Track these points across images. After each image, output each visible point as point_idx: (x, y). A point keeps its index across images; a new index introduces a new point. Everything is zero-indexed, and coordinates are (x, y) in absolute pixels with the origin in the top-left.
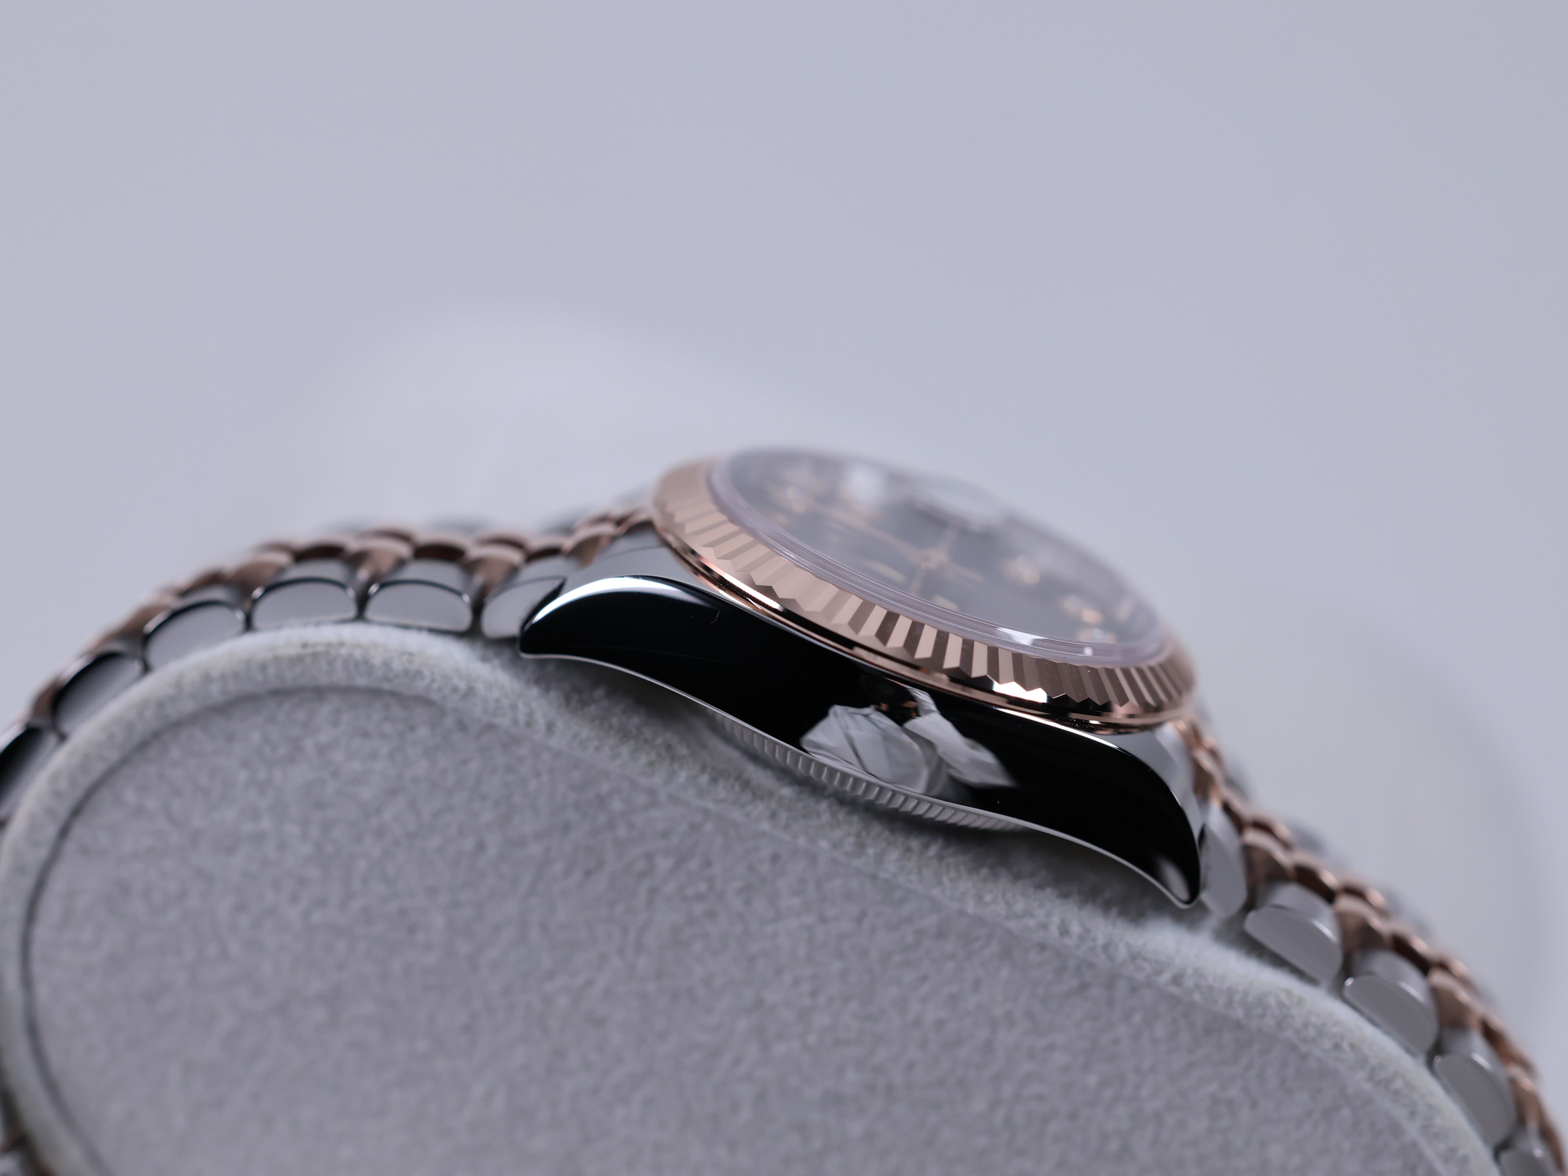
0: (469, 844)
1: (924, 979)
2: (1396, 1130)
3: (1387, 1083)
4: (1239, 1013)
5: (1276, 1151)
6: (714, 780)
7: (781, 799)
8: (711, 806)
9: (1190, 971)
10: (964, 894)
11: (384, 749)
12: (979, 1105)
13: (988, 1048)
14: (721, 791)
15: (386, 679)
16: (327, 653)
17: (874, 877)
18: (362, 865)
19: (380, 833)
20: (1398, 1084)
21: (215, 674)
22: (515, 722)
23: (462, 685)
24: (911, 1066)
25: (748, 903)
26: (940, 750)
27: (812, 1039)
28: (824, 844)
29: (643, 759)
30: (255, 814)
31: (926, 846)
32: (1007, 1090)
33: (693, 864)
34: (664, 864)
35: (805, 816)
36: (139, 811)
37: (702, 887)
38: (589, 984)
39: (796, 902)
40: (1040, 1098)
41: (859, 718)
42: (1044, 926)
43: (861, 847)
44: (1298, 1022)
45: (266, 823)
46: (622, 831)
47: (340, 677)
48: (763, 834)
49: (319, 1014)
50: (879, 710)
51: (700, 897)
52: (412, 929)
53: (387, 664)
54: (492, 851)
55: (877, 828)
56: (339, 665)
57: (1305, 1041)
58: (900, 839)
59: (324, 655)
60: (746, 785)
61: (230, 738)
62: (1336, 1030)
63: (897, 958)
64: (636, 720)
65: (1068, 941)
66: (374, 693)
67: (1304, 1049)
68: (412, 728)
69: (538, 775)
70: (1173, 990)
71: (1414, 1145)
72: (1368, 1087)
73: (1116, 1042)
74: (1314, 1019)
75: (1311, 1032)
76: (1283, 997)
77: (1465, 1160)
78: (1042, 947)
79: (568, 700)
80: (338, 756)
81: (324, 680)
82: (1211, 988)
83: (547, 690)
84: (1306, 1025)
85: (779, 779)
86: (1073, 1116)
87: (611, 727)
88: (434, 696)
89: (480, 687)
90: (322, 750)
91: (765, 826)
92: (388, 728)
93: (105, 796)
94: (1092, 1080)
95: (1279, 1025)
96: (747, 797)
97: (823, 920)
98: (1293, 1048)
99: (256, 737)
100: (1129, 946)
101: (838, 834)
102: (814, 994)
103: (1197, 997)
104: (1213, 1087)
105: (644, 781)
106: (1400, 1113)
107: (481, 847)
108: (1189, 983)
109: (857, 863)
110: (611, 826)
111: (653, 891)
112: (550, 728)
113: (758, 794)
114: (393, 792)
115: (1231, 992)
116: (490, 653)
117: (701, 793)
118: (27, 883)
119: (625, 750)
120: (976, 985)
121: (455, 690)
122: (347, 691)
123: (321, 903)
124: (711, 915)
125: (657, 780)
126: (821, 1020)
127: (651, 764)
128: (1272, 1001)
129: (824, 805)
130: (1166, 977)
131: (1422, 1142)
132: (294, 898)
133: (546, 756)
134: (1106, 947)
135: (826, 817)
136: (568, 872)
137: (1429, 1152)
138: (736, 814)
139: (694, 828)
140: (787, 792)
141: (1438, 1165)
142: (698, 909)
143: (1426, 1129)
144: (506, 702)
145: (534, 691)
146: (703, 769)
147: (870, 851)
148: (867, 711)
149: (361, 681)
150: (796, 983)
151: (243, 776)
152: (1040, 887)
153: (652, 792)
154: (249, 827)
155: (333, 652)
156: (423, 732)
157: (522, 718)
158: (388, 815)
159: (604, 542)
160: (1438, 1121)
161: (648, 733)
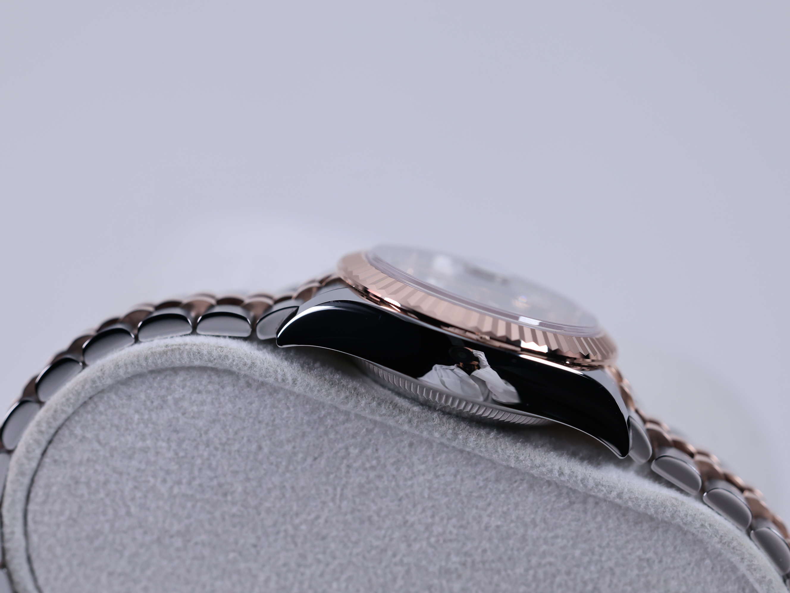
0: (254, 447)
1: (489, 504)
2: (734, 569)
3: (729, 544)
4: (651, 511)
5: (673, 584)
6: (379, 404)
7: (414, 412)
8: (378, 418)
9: (626, 490)
10: (509, 457)
11: (209, 400)
12: (520, 570)
13: (524, 539)
14: (383, 410)
15: (210, 361)
16: (179, 349)
17: (462, 451)
18: (199, 461)
19: (208, 445)
20: (735, 543)
21: (121, 363)
22: (276, 379)
23: (249, 362)
24: (484, 551)
25: (398, 469)
26: (489, 386)
27: (433, 540)
28: (437, 435)
29: (343, 395)
30: (143, 438)
31: (489, 433)
32: (534, 561)
33: (369, 451)
34: (354, 451)
35: (426, 421)
36: (83, 439)
37: (374, 462)
38: (318, 517)
39: (422, 467)
40: (551, 564)
41: (448, 371)
42: (551, 471)
43: (456, 434)
44: (682, 514)
45: (149, 442)
46: (332, 436)
47: (186, 361)
48: (406, 432)
49: (178, 542)
50: (458, 367)
51: (373, 468)
52: (225, 495)
53: (210, 353)
54: (266, 450)
55: (463, 425)
56: (185, 355)
57: (685, 524)
58: (475, 430)
59: (178, 349)
60: (395, 406)
61: (130, 397)
62: (701, 517)
63: (475, 494)
64: (337, 376)
65: (563, 478)
66: (203, 369)
67: (686, 528)
68: (223, 387)
69: (288, 408)
70: (618, 501)
71: (744, 576)
72: (719, 546)
73: (589, 532)
74: (690, 512)
75: (689, 519)
76: (674, 501)
77: (770, 582)
78: (549, 483)
79: (302, 367)
80: (185, 404)
81: (177, 364)
82: (637, 498)
83: (292, 363)
84: (686, 515)
85: (411, 403)
86: (568, 573)
87: (325, 380)
88: (234, 369)
89: (258, 362)
90: (176, 402)
91: (406, 427)
92: (210, 387)
93: (65, 432)
94: (577, 553)
95: (673, 517)
96: (396, 412)
97: (437, 476)
98: (680, 528)
99: (143, 396)
100: (594, 479)
101: (444, 428)
102: (433, 516)
103: (630, 504)
104: (640, 552)
105: (343, 408)
106: (735, 559)
107: (260, 448)
108: (626, 496)
109: (454, 444)
110: (326, 433)
111: (349, 466)
112: (294, 381)
113: (402, 411)
114: (214, 421)
115: (647, 500)
116: (261, 347)
117: (373, 412)
118: (26, 481)
119: (333, 391)
120: (516, 505)
121: (245, 364)
122: (189, 369)
123: (179, 483)
124: (380, 477)
125: (350, 406)
126: (437, 529)
127: (347, 397)
128: (668, 504)
129: (435, 415)
130: (614, 494)
131: (748, 574)
132: (164, 481)
133: (292, 398)
134: (582, 480)
135: (437, 421)
136: (304, 460)
137: (751, 580)
138: (391, 422)
139: (369, 431)
140: (416, 409)
141: (757, 586)
142: (372, 474)
143: (750, 567)
144: (271, 370)
145: (286, 363)
146: (374, 398)
147: (460, 437)
148: (452, 367)
149: (197, 363)
150: (424, 510)
151: (136, 417)
152: (548, 451)
153: (347, 413)
154: (140, 444)
155: (182, 348)
156: (229, 389)
157: (280, 377)
158: (211, 435)
159: (314, 290)
160: (756, 562)
161: (344, 382)
